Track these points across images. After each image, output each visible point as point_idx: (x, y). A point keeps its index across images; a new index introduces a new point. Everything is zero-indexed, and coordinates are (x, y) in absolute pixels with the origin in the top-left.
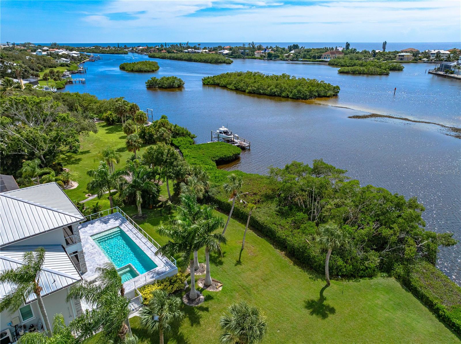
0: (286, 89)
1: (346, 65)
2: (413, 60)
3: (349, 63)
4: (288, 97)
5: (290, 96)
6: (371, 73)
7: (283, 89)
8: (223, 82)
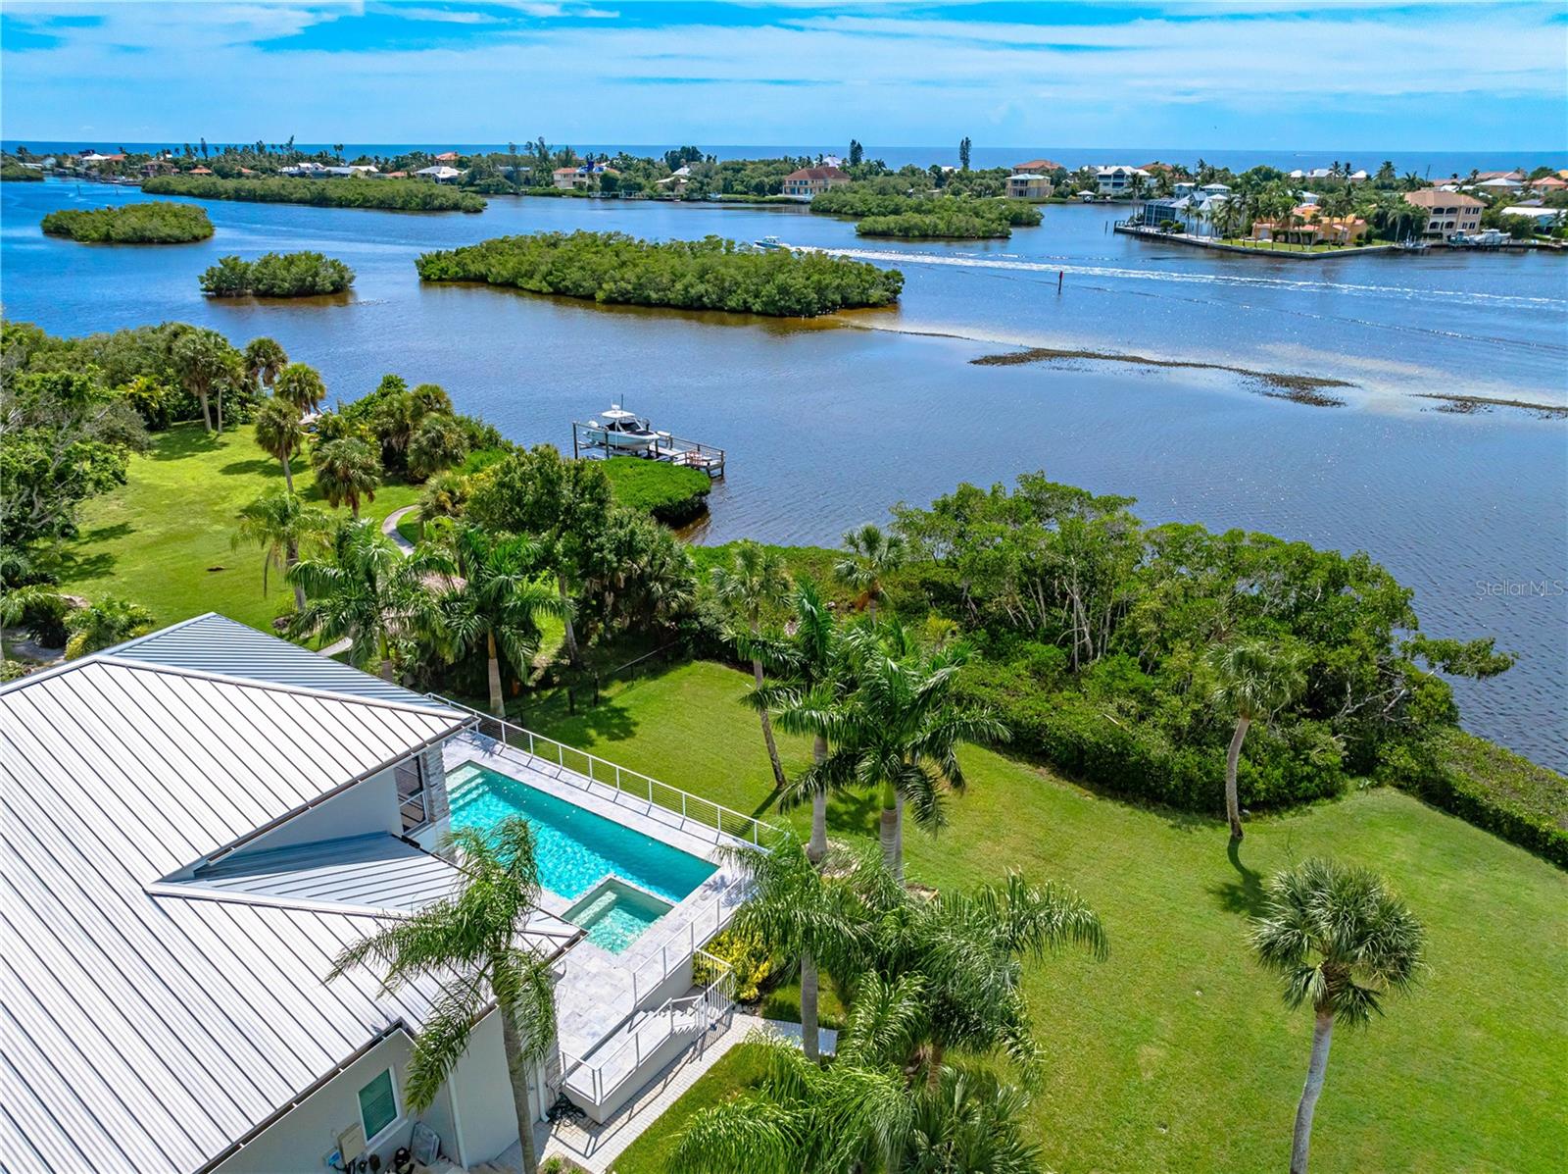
0: (737, 284)
1: (869, 210)
2: (1054, 196)
3: (878, 205)
4: (745, 311)
5: (757, 307)
6: (957, 234)
7: (727, 284)
8: (500, 269)
